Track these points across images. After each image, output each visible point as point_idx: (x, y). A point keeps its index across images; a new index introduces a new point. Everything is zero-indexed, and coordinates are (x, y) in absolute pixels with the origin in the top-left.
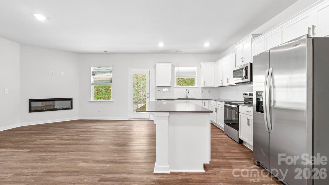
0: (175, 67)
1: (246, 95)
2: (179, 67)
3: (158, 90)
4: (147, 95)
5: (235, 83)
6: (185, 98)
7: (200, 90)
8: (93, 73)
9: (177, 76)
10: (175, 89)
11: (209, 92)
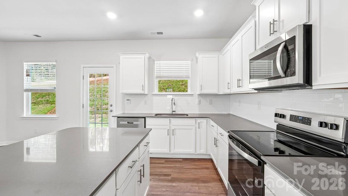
0: (154, 61)
1: (280, 117)
2: (161, 62)
3: (127, 100)
4: (110, 108)
5: (256, 89)
6: (170, 112)
7: (196, 100)
8: (27, 72)
9: (157, 77)
10: (155, 98)
11: (211, 103)
